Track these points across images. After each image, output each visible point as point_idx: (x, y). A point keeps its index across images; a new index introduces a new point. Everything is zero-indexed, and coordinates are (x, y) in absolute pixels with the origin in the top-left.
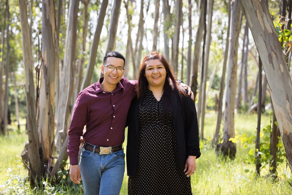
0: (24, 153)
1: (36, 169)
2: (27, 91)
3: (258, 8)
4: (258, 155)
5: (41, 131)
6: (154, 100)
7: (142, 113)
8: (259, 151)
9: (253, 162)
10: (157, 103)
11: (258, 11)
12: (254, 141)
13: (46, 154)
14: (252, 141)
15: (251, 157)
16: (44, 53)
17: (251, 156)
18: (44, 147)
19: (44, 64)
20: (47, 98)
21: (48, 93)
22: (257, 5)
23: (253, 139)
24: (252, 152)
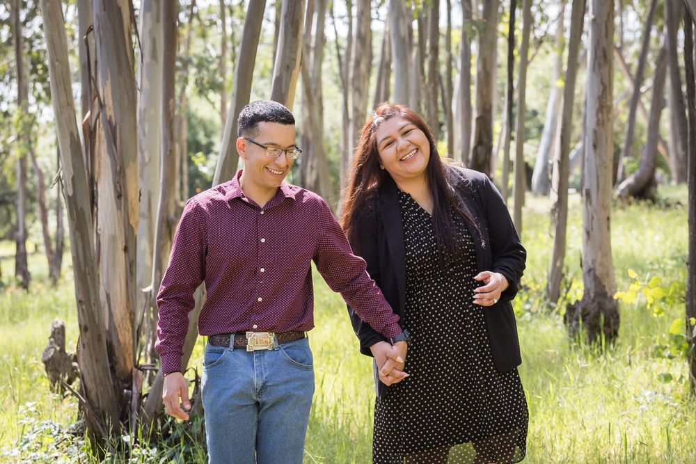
0: (52, 352)
1: (102, 403)
2: (67, 192)
5: (108, 296)
9: (682, 353)
12: (681, 296)
13: (125, 360)
14: (676, 296)
15: (676, 341)
16: (104, 84)
17: (676, 339)
18: (119, 341)
19: (105, 115)
20: (119, 208)
21: (120, 195)
23: (678, 290)
24: (677, 326)
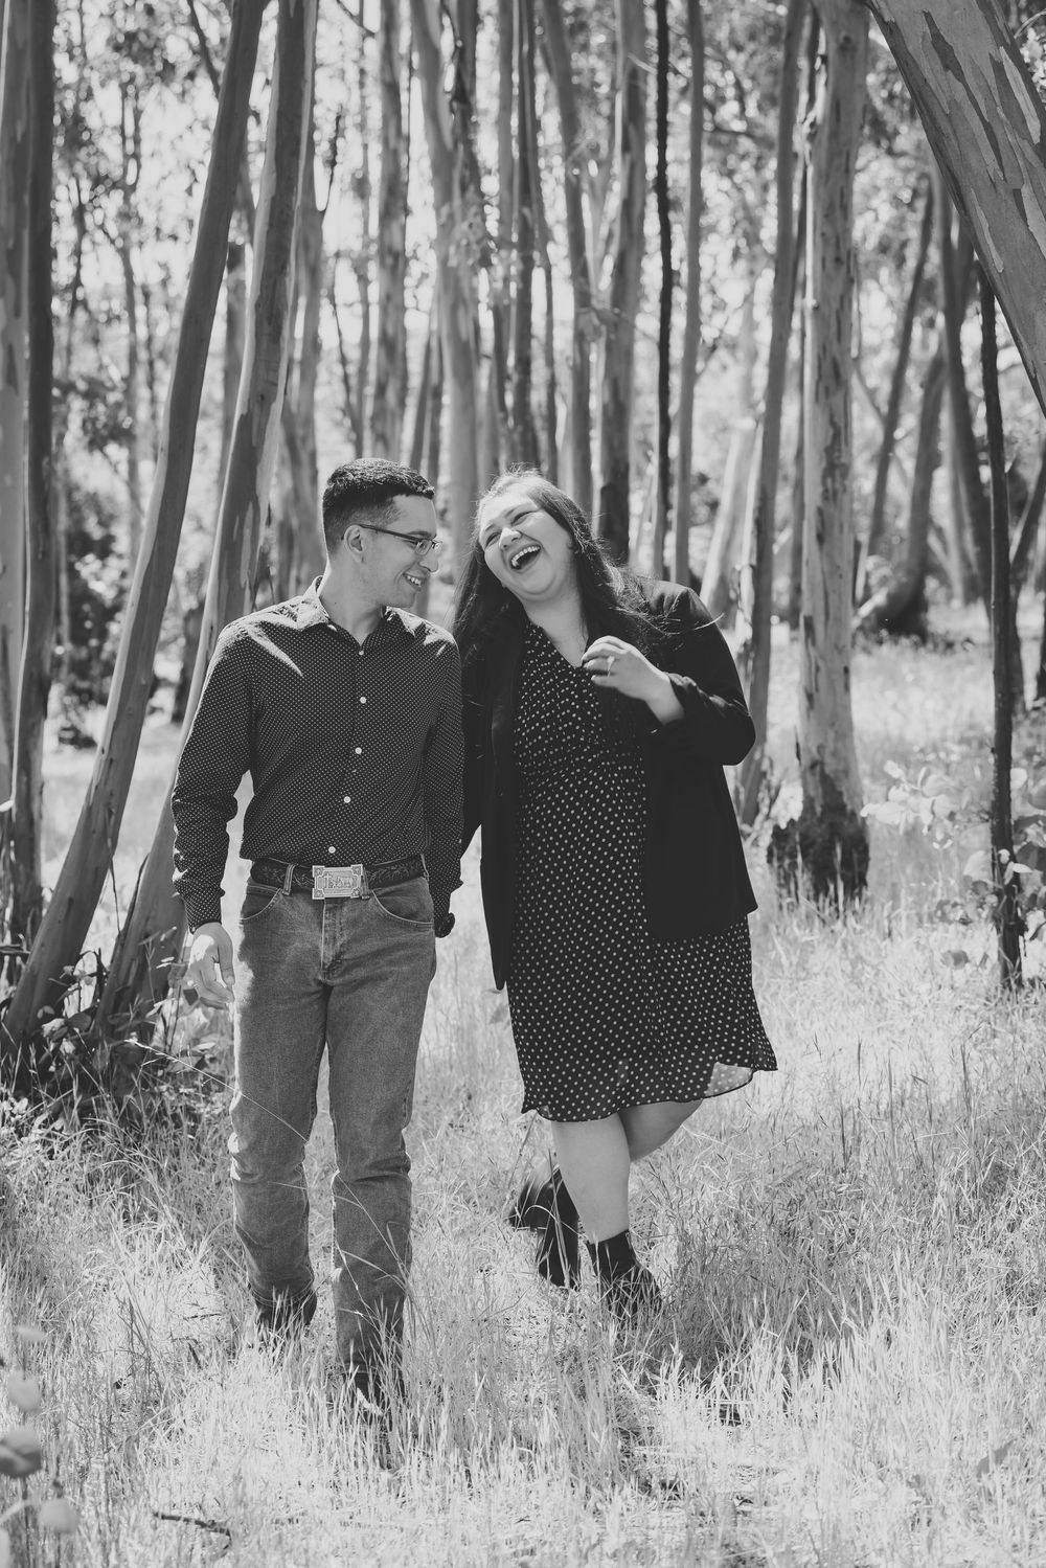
3: (1025, 175)
4: (1008, 878)
6: (559, 667)
7: (521, 732)
8: (1013, 858)
9: (985, 913)
10: (571, 678)
11: (1026, 191)
12: (983, 810)
14: (974, 810)
15: (975, 891)
17: (974, 887)
22: (1021, 163)
24: (977, 865)
